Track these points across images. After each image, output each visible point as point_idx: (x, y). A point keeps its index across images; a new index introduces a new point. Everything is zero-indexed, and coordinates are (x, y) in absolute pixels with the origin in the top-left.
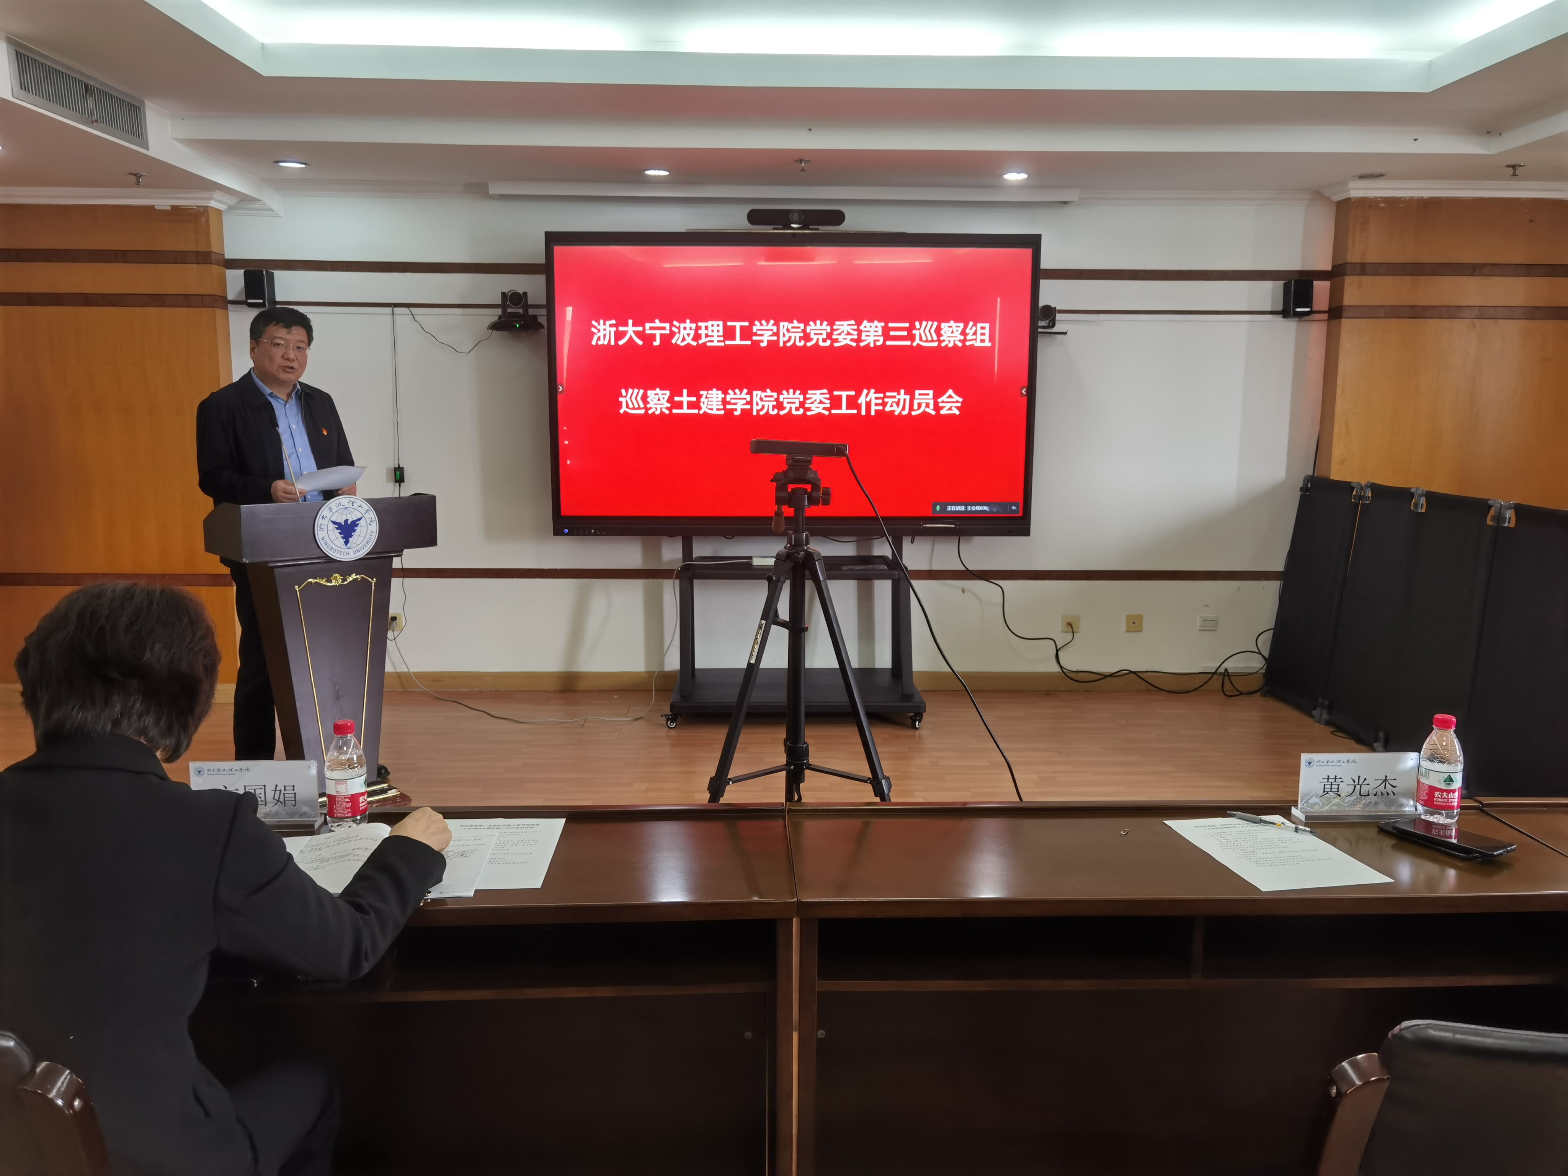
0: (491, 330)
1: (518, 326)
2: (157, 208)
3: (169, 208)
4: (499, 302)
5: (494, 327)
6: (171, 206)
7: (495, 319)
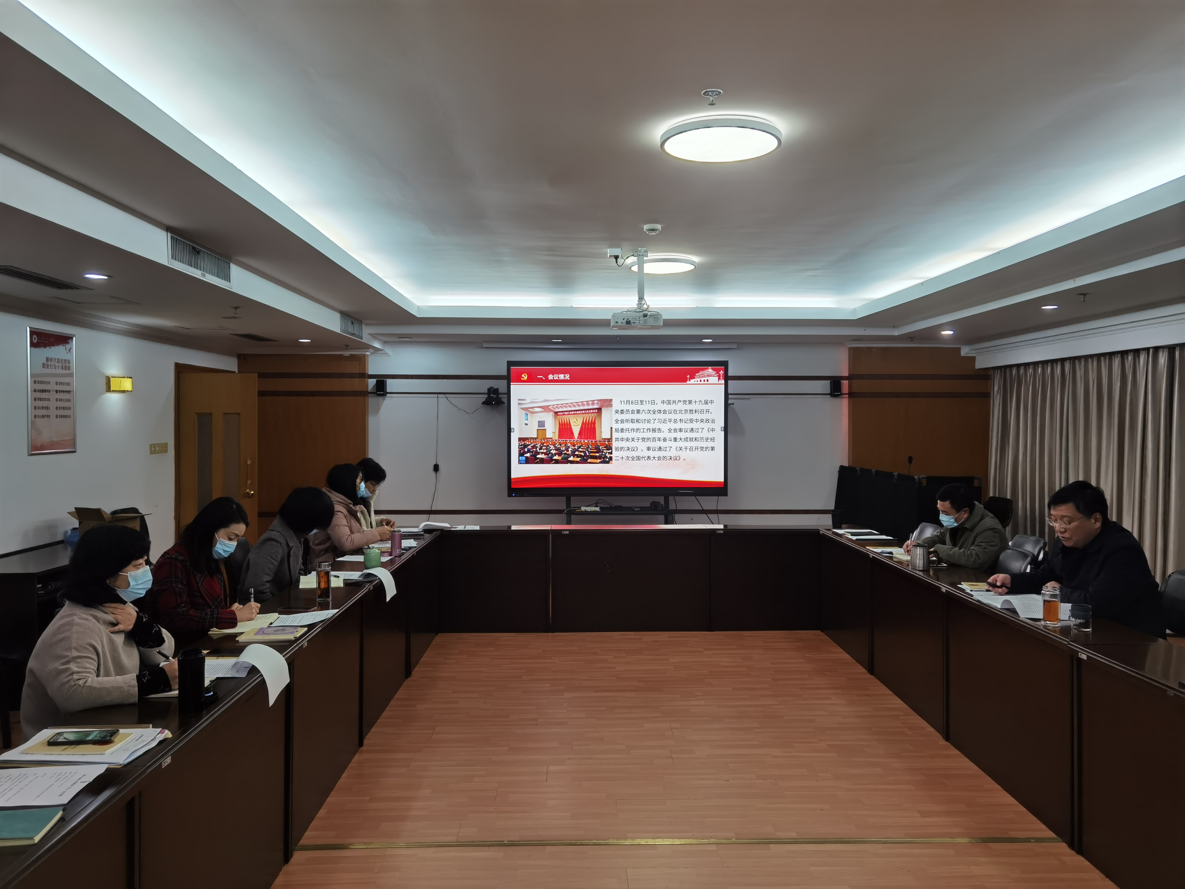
0: (483, 405)
1: (493, 403)
2: (344, 355)
3: (349, 355)
4: (486, 392)
5: (483, 403)
6: (350, 354)
7: (484, 400)
